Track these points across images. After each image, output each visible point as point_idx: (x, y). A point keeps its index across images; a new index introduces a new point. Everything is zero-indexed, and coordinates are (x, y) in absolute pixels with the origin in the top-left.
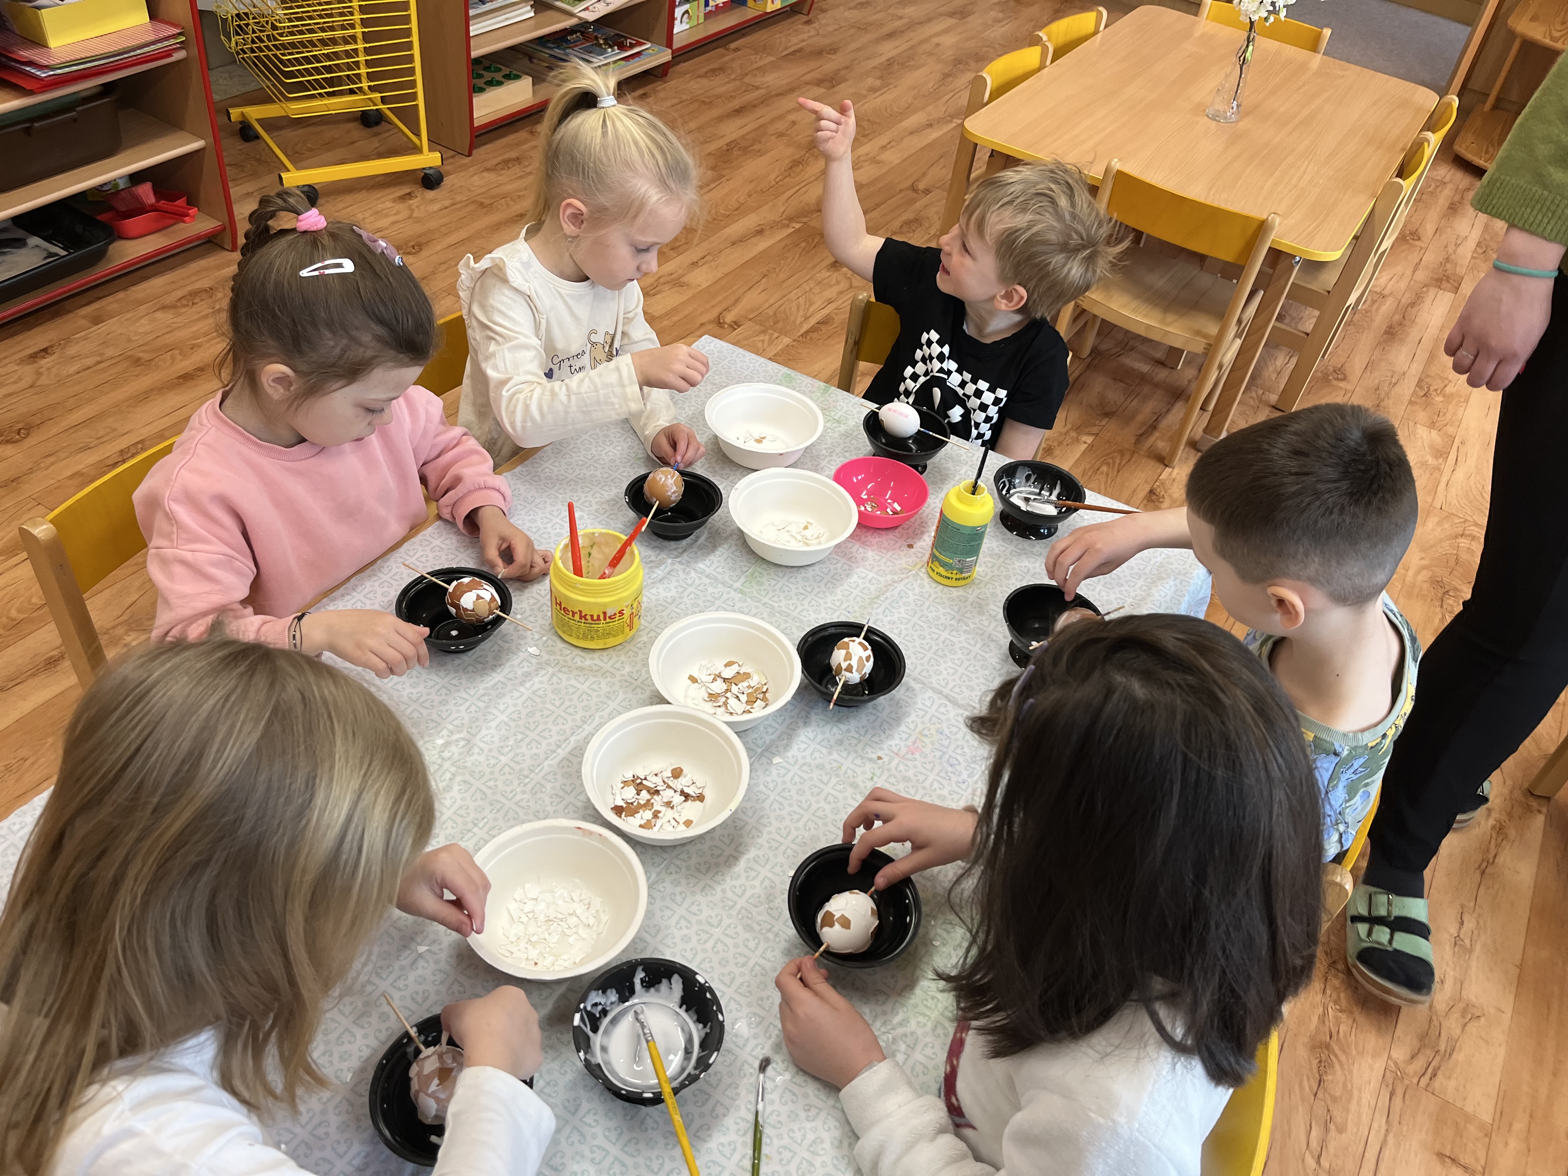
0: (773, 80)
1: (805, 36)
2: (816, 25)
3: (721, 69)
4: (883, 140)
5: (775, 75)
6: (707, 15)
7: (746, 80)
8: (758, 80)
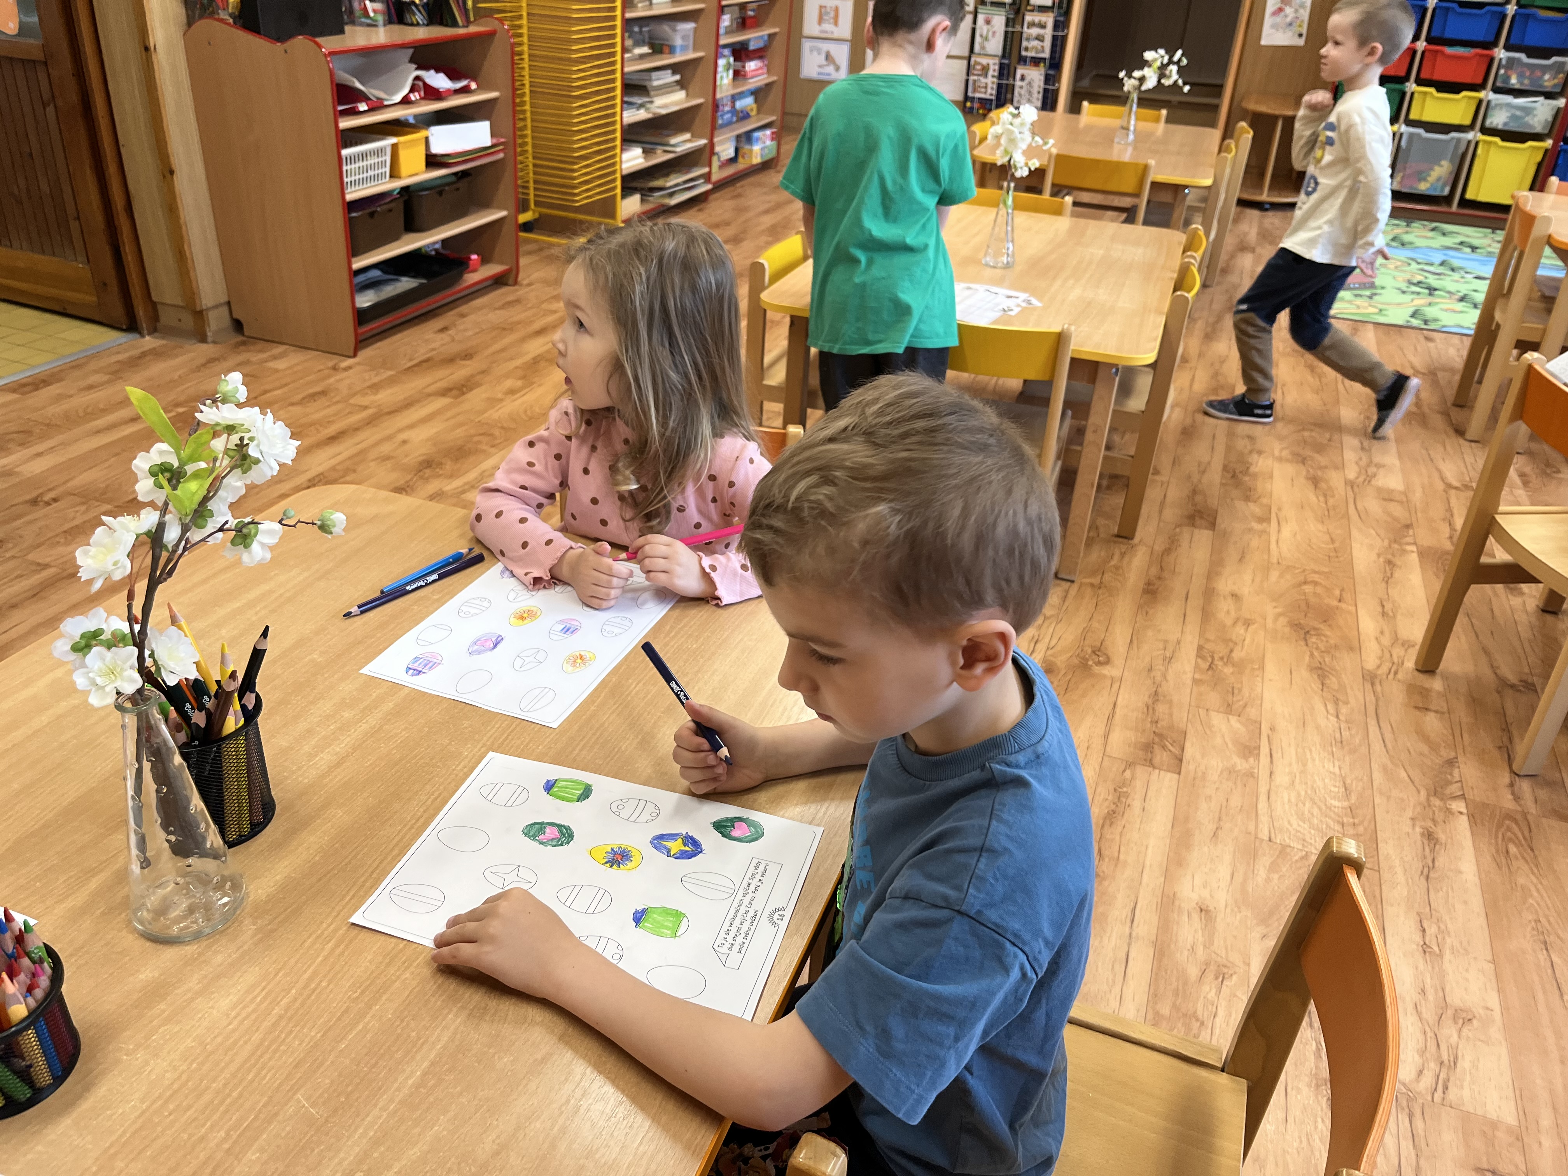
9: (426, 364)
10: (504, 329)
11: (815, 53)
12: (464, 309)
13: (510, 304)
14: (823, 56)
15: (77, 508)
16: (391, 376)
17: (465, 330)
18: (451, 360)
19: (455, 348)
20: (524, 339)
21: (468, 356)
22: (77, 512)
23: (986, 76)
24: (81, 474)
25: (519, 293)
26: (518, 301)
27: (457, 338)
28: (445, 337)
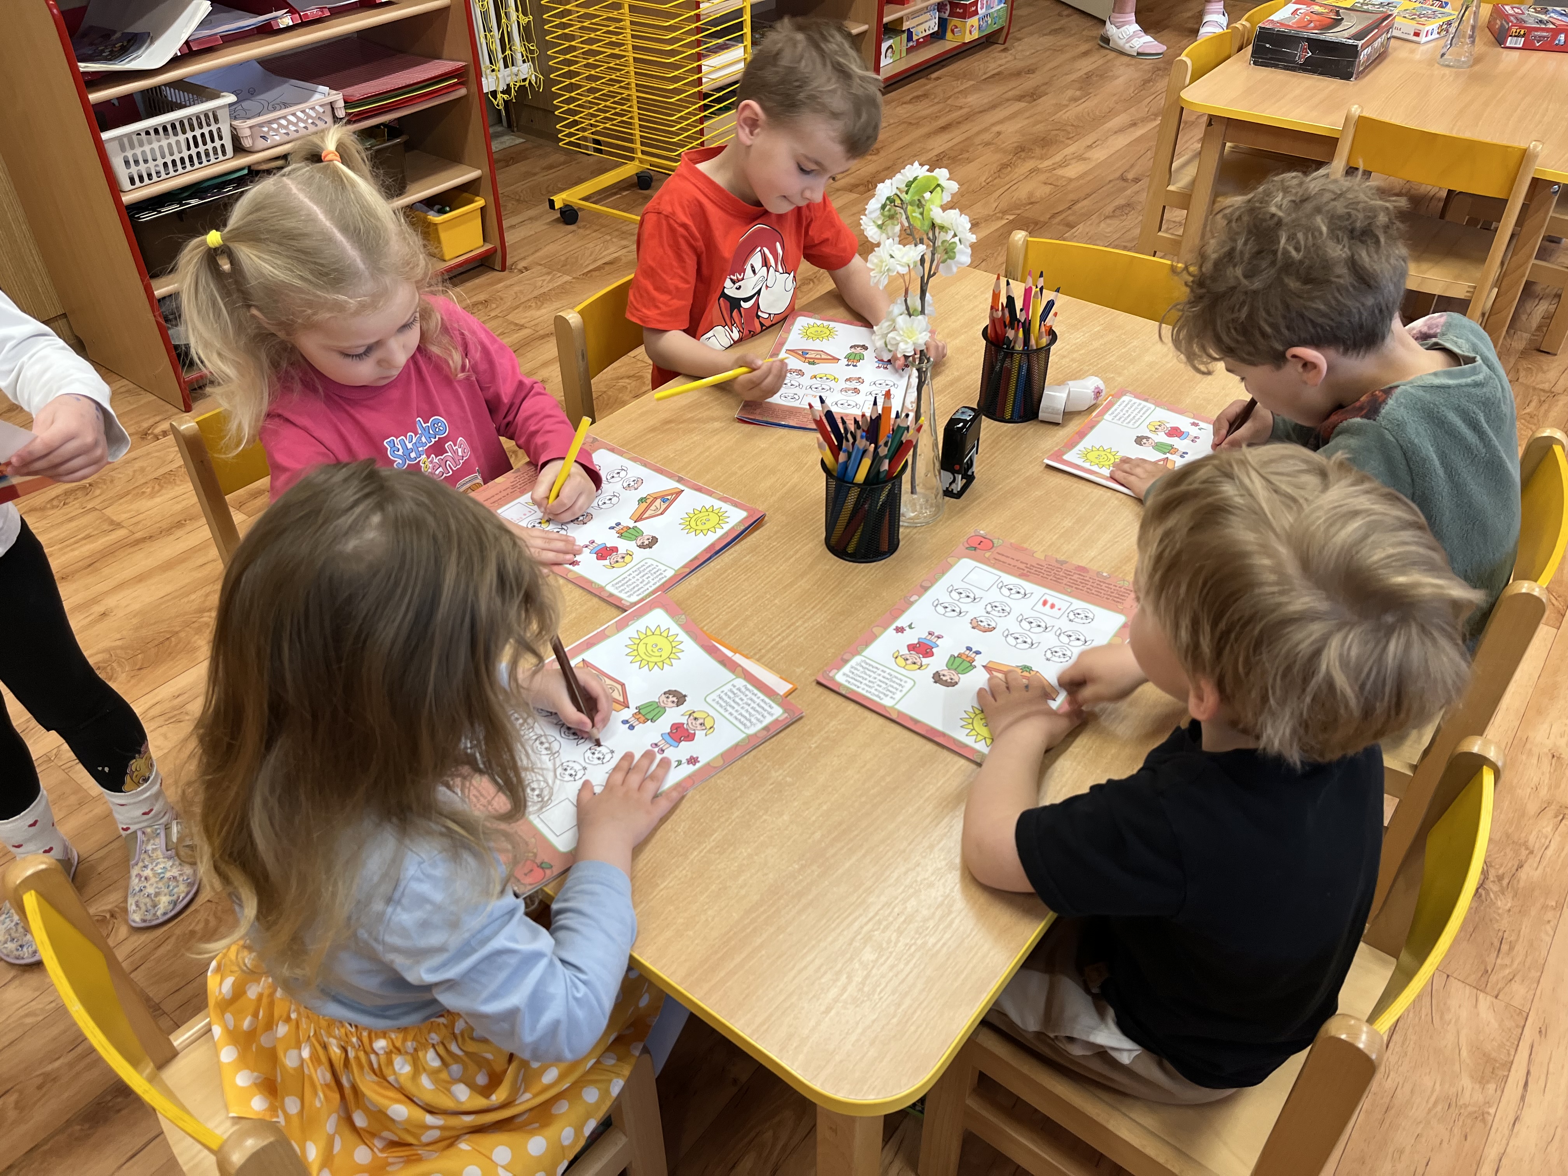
0: (974, 100)
1: (1003, 61)
2: (1012, 51)
3: (925, 96)
4: (1089, 140)
5: (976, 96)
6: (909, 50)
7: (949, 102)
8: (961, 101)
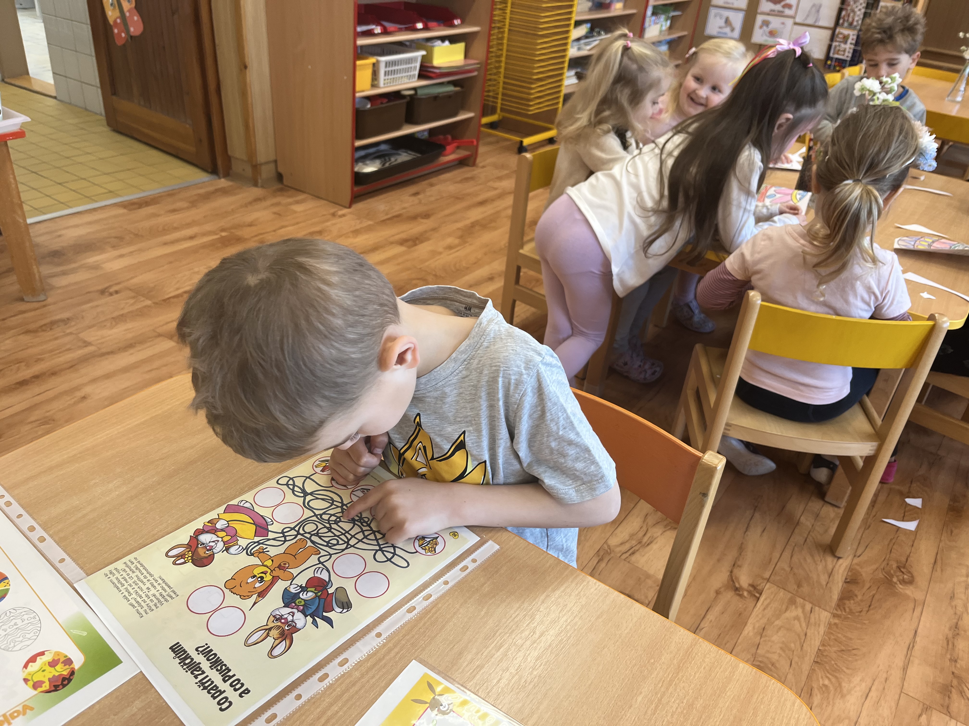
9: (397, 219)
10: (457, 198)
11: (718, 18)
12: (434, 180)
13: (467, 180)
14: (723, 20)
15: (128, 301)
16: (370, 225)
17: (431, 196)
18: (414, 218)
19: (421, 209)
20: (469, 208)
21: (426, 216)
22: (127, 303)
23: (845, 43)
24: (142, 274)
25: (475, 172)
26: (472, 178)
27: (423, 201)
28: (415, 199)
